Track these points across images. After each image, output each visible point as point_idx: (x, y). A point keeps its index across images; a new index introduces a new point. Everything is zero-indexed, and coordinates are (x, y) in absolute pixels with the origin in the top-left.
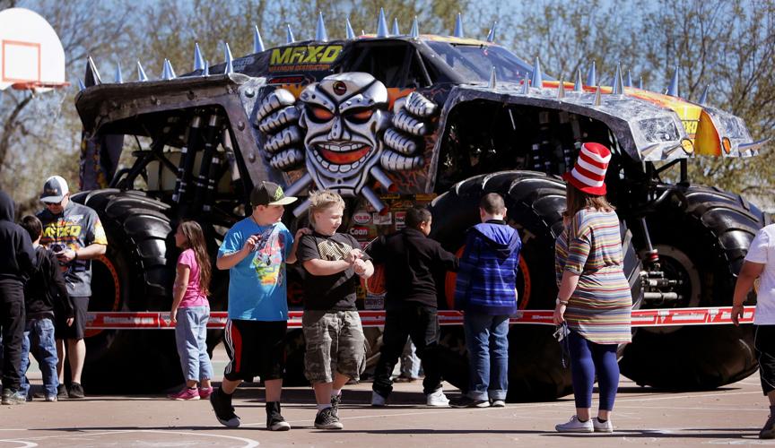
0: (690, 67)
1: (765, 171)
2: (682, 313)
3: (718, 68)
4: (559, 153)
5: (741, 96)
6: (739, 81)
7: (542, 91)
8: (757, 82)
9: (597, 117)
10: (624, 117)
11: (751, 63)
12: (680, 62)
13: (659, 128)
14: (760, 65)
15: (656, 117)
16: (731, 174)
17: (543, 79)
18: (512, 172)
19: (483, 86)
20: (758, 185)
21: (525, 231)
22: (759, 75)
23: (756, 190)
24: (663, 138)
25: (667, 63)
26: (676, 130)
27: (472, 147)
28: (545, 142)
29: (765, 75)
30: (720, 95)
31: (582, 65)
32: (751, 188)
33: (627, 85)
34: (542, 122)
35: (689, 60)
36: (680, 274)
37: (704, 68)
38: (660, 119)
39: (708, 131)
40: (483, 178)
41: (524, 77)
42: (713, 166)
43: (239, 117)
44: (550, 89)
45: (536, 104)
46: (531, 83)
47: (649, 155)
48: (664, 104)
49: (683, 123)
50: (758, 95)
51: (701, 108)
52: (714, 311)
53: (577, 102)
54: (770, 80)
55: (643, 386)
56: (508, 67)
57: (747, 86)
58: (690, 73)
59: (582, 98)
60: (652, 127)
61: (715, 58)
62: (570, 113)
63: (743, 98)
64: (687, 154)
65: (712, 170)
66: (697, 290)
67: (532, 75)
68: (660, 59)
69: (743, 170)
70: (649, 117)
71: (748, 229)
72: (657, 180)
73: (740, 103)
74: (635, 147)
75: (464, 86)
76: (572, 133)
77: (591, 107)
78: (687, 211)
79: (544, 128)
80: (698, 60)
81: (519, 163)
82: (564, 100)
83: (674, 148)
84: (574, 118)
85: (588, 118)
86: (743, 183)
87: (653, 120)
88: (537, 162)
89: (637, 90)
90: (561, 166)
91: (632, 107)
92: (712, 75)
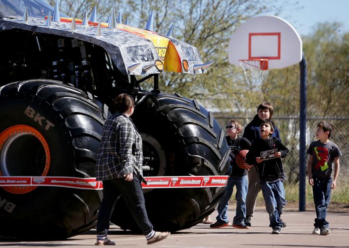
0: (157, 11)
1: (207, 84)
2: (153, 180)
3: (176, 12)
4: (72, 69)
5: (191, 32)
6: (190, 21)
7: (60, 24)
8: (202, 23)
9: (98, 44)
10: (116, 44)
11: (199, 9)
12: (150, 7)
13: (140, 52)
14: (204, 11)
15: (139, 44)
16: (184, 84)
17: (60, 17)
18: (39, 80)
19: (19, 19)
20: (201, 93)
21: (47, 121)
22: (204, 18)
23: (200, 96)
24: (143, 59)
25: (142, 7)
26: (152, 54)
27: (10, 62)
28: (61, 60)
29: (207, 18)
30: (177, 31)
31: (83, 7)
32: (197, 94)
33: (119, 22)
34: (60, 46)
35: (156, 6)
36: (152, 153)
37: (166, 12)
38: (141, 46)
39: (173, 55)
40: (18, 84)
41: (48, 14)
42: (172, 79)
44: (65, 23)
45: (56, 33)
46: (52, 19)
47: (133, 72)
48: (144, 36)
49: (157, 49)
50: (203, 31)
51: (169, 40)
52: (175, 179)
53: (84, 33)
54: (211, 22)
55: (125, 229)
56: (36, 7)
57: (196, 25)
58: (157, 15)
59: (88, 30)
60: (135, 52)
61: (174, 5)
62: (79, 41)
63: (193, 33)
64: (159, 71)
65: (170, 82)
66: (163, 164)
67: (53, 13)
68: (137, 5)
69: (192, 82)
70: (134, 45)
71: (199, 123)
72: (138, 88)
73: (190, 36)
74: (124, 65)
75: (5, 19)
76: (80, 54)
77: (94, 36)
78: (158, 110)
79: (60, 51)
80: (163, 5)
81: (43, 74)
82: (76, 31)
83: (150, 67)
84: (82, 44)
85: (92, 44)
86: (192, 91)
87: (136, 47)
88: (55, 73)
89: (125, 26)
90: (73, 77)
91: (122, 37)
92: (172, 17)
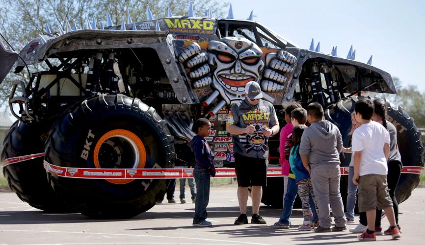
43: (167, 56)
